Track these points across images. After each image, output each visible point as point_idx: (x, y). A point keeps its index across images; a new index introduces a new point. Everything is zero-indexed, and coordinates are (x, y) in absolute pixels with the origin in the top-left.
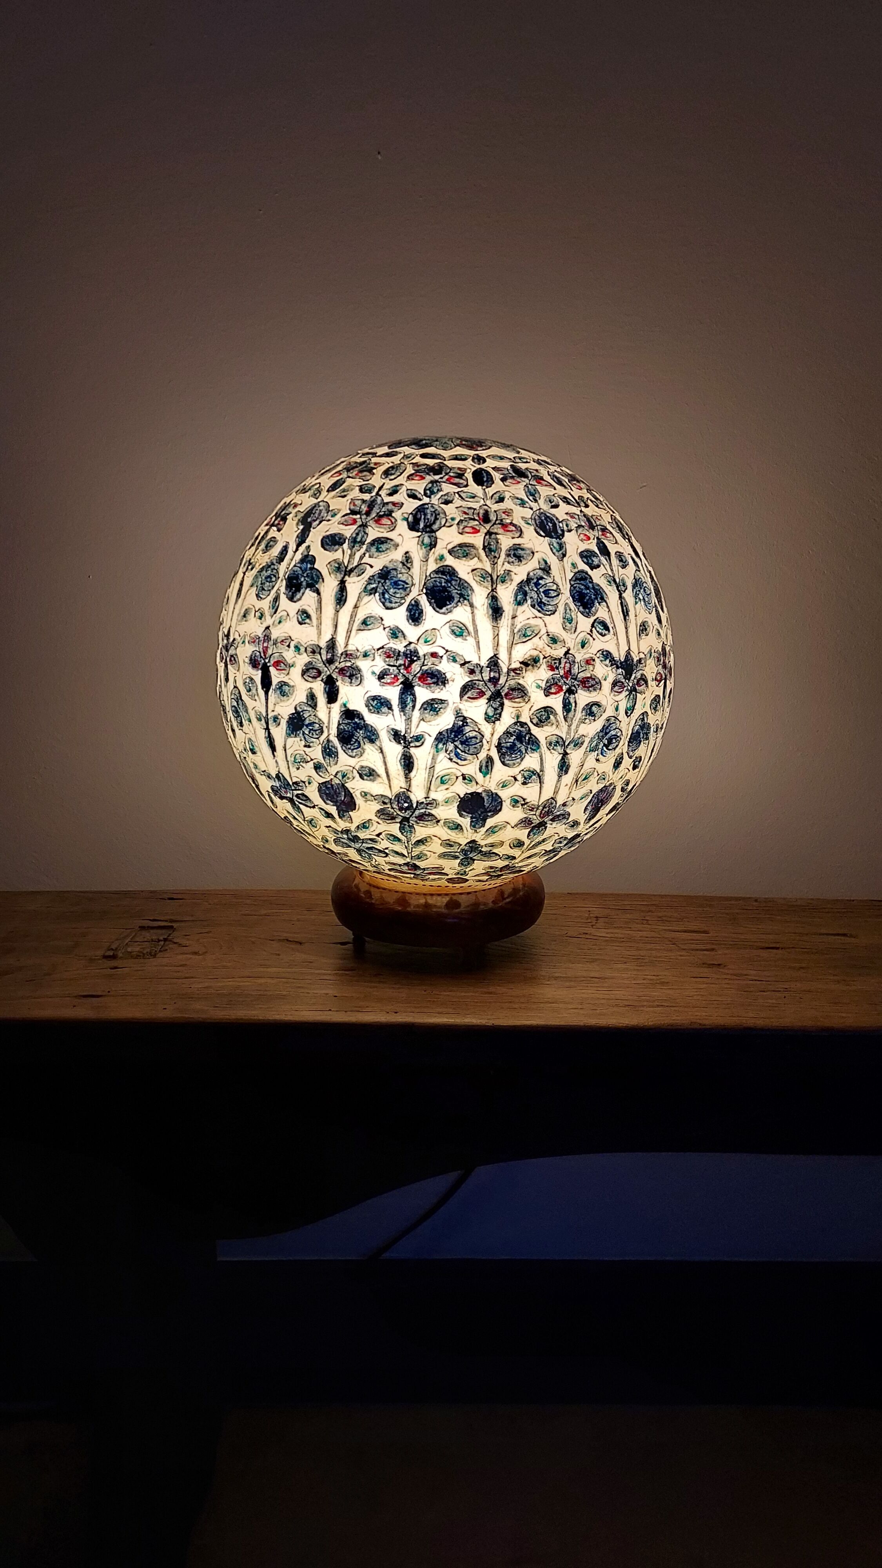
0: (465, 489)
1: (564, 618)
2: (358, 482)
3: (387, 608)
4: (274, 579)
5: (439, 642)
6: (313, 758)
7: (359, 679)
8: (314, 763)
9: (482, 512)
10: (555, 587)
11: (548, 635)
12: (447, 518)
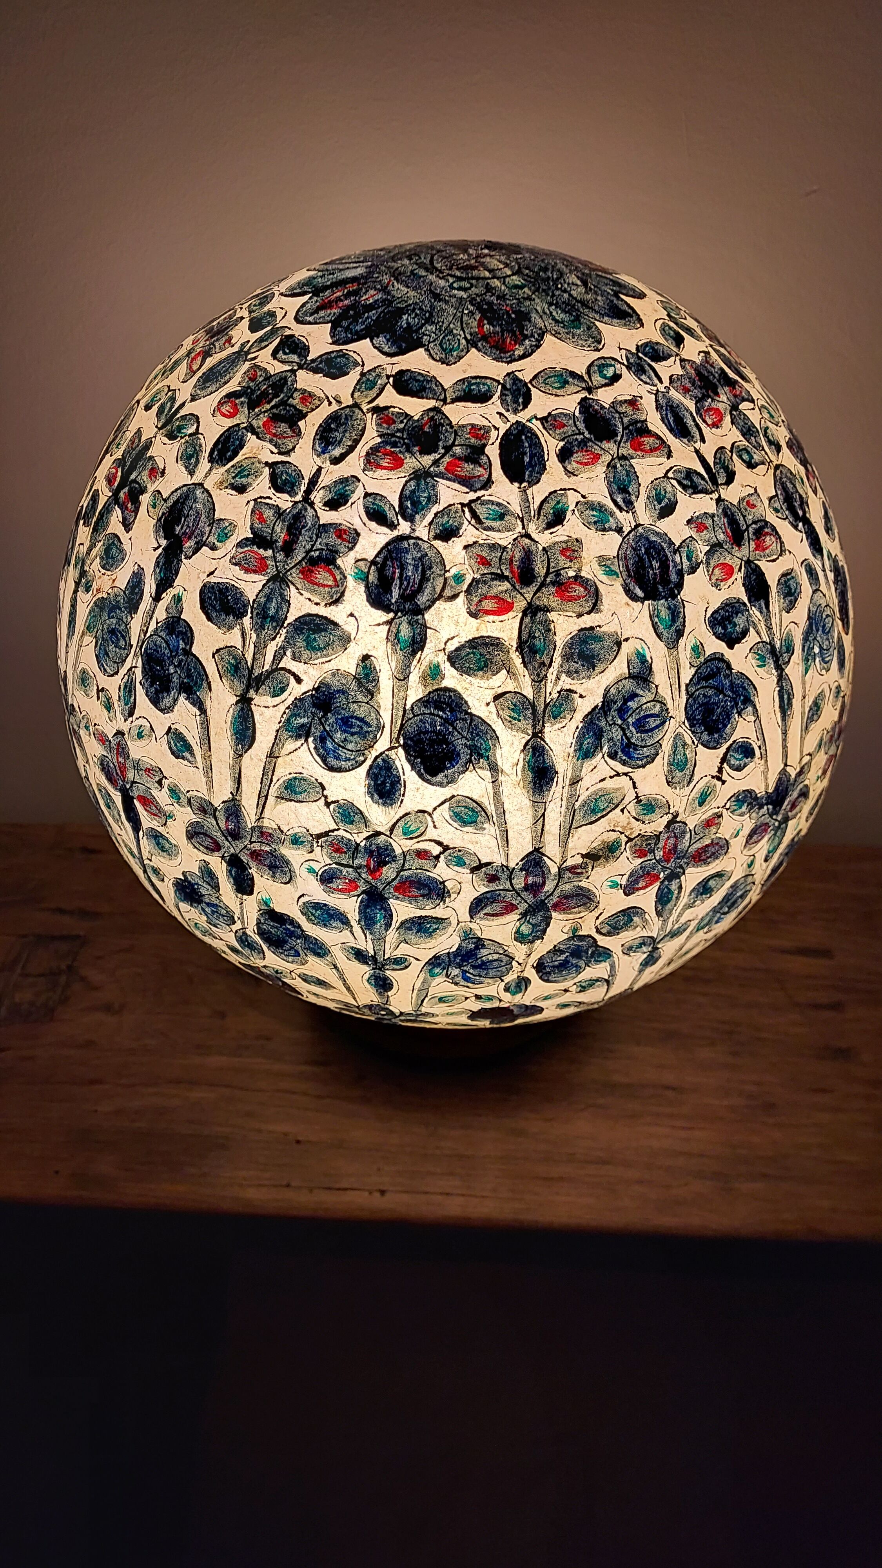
0: (486, 494)
1: (671, 764)
2: (269, 451)
3: (331, 769)
4: (122, 642)
5: (431, 833)
7: (288, 875)
9: (518, 555)
10: (657, 709)
11: (639, 801)
12: (447, 575)
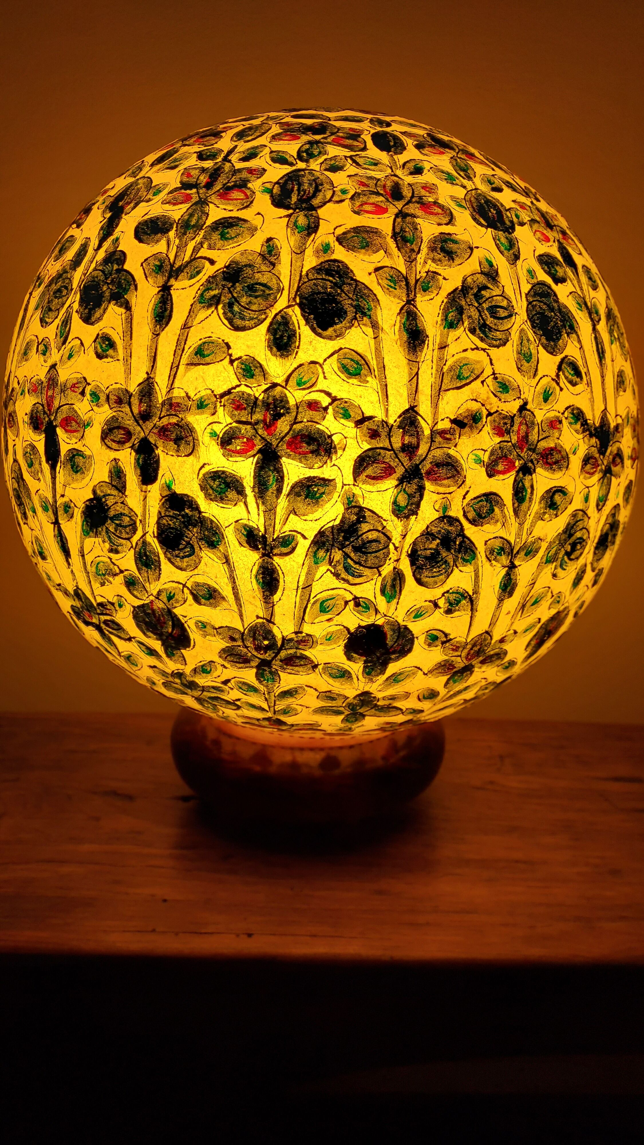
0: (363, 154)
1: (519, 353)
2: (196, 148)
3: (237, 329)
4: (65, 292)
5: (322, 384)
6: (123, 569)
7: (191, 444)
8: (124, 576)
9: (389, 184)
10: (505, 303)
11: (496, 378)
12: (335, 189)
